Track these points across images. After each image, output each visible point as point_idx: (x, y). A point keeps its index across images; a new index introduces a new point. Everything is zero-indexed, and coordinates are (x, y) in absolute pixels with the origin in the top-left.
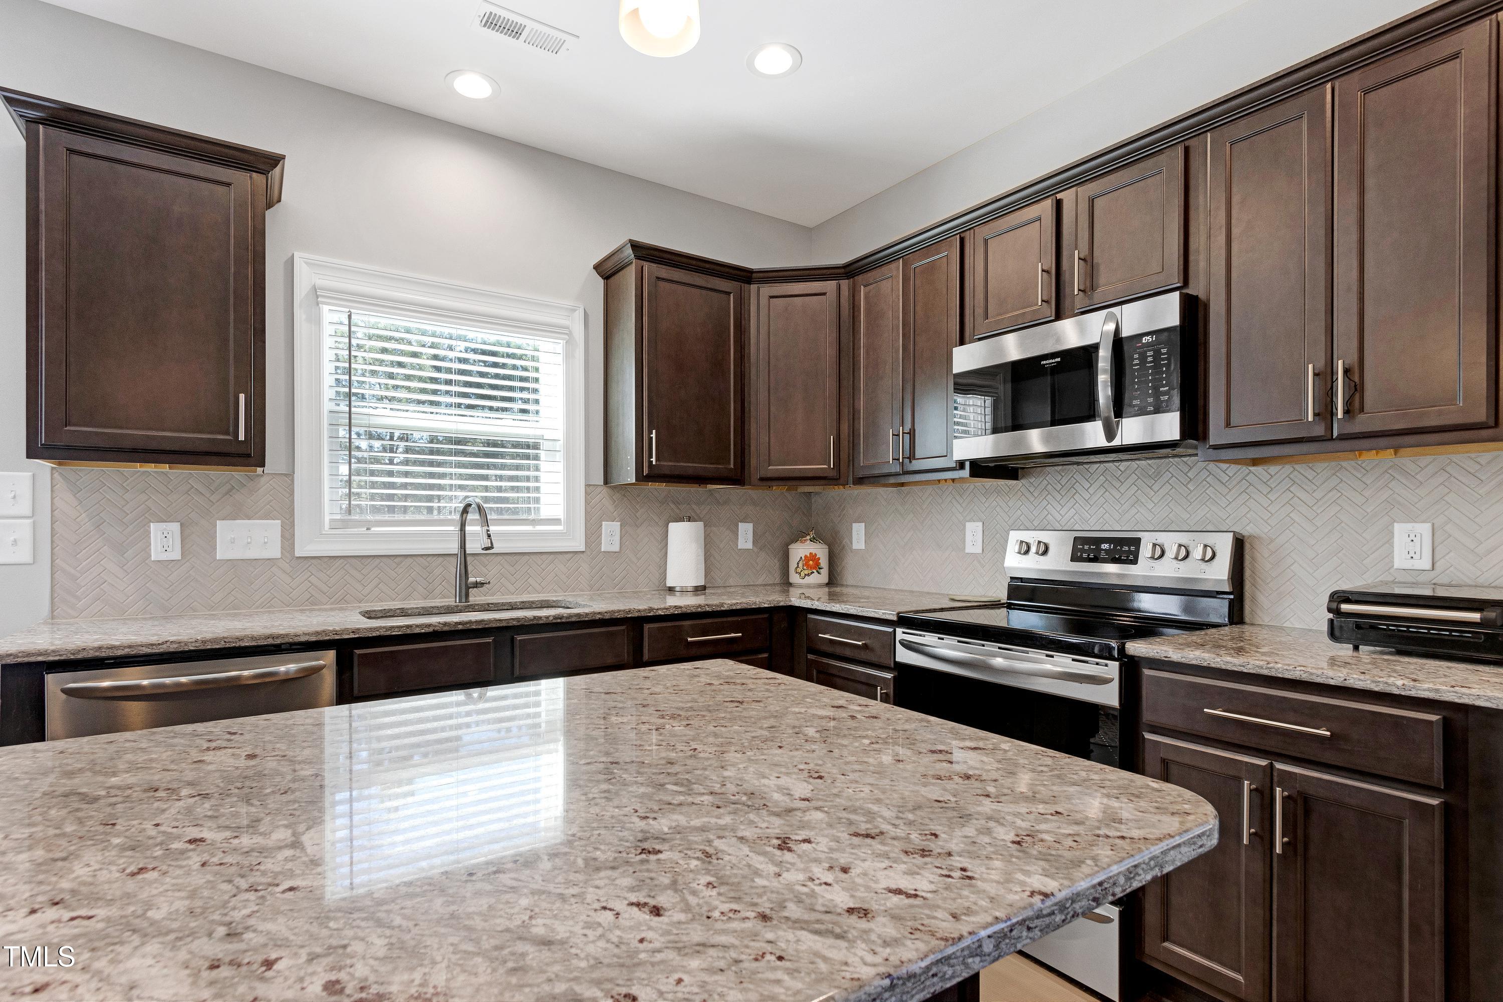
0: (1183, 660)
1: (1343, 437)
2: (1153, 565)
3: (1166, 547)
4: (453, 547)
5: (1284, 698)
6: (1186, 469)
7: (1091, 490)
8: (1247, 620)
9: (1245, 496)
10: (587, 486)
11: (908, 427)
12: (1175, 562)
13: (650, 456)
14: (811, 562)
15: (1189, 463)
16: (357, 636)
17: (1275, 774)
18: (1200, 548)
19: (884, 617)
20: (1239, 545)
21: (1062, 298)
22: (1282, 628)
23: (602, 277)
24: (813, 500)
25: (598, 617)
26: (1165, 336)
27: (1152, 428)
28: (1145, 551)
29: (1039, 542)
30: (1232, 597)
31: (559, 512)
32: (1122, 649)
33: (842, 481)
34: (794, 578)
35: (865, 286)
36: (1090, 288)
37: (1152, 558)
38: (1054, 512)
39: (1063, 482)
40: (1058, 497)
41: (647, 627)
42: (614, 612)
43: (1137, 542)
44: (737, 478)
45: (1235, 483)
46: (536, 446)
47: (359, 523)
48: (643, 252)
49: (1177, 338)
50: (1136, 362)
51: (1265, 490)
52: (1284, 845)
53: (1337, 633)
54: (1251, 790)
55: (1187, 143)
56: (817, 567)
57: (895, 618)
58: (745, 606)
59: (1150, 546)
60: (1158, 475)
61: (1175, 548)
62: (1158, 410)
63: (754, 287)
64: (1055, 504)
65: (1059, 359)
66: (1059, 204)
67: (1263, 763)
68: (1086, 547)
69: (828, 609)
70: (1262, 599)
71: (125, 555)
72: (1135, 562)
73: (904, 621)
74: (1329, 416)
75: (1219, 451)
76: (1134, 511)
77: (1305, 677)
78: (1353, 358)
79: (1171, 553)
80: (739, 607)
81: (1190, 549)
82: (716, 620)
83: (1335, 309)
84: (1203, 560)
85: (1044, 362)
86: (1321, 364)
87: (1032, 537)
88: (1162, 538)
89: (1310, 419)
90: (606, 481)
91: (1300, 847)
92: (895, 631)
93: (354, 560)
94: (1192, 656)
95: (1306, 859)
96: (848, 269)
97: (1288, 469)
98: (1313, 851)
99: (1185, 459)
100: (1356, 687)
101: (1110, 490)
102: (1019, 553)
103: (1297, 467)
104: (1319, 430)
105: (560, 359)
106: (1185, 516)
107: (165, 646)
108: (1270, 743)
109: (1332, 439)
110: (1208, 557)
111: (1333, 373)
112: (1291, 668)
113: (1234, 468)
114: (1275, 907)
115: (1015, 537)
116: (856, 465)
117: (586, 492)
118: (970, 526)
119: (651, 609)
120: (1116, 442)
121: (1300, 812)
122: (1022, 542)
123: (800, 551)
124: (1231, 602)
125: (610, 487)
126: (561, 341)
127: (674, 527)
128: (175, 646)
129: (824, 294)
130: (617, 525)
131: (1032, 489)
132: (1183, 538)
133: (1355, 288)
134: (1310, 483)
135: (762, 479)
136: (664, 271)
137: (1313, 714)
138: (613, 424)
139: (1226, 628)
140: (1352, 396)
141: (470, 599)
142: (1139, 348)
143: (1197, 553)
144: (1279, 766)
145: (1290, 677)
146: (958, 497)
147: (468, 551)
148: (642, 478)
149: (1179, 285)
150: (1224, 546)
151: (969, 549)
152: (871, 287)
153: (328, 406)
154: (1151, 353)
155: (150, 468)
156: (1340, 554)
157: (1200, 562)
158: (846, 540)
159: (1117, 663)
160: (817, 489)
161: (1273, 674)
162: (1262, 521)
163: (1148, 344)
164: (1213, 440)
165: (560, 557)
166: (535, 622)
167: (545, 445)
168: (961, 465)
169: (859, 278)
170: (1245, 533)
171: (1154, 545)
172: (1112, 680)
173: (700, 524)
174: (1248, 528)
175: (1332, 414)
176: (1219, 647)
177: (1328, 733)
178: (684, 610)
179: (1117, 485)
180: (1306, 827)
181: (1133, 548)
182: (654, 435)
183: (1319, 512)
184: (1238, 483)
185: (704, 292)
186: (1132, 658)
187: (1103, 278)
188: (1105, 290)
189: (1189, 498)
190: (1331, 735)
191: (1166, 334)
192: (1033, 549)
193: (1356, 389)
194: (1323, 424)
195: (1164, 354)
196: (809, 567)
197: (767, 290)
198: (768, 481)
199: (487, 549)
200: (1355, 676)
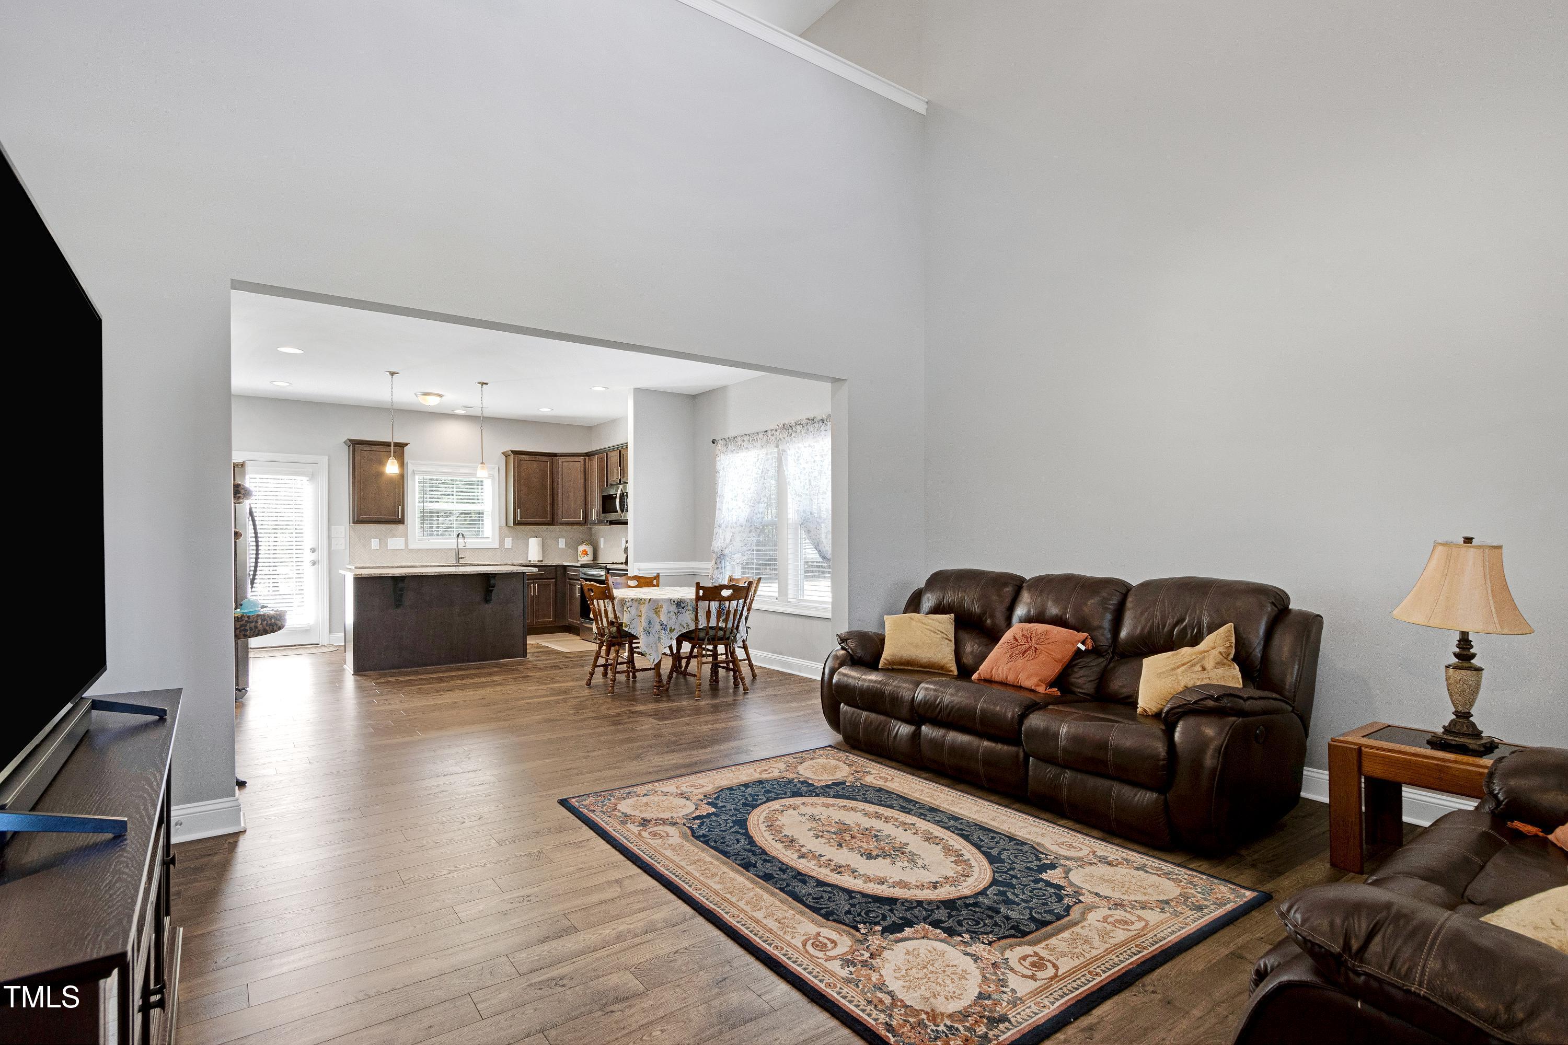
4: (455, 547)
10: (500, 526)
13: (519, 517)
14: (584, 552)
31: (491, 535)
33: (586, 524)
34: (579, 558)
44: (552, 523)
46: (483, 514)
47: (425, 540)
48: (515, 453)
56: (587, 554)
71: (366, 548)
90: (505, 525)
93: (426, 550)
116: (589, 520)
117: (499, 529)
123: (581, 548)
125: (507, 527)
127: (530, 540)
130: (510, 539)
135: (563, 524)
136: (524, 458)
138: (508, 507)
141: (460, 562)
147: (459, 548)
148: (515, 524)
153: (417, 504)
155: (372, 525)
158: (599, 545)
165: (490, 549)
167: (485, 513)
173: (540, 539)
182: (520, 511)
185: (539, 462)
196: (583, 554)
197: (561, 460)
199: (466, 547)
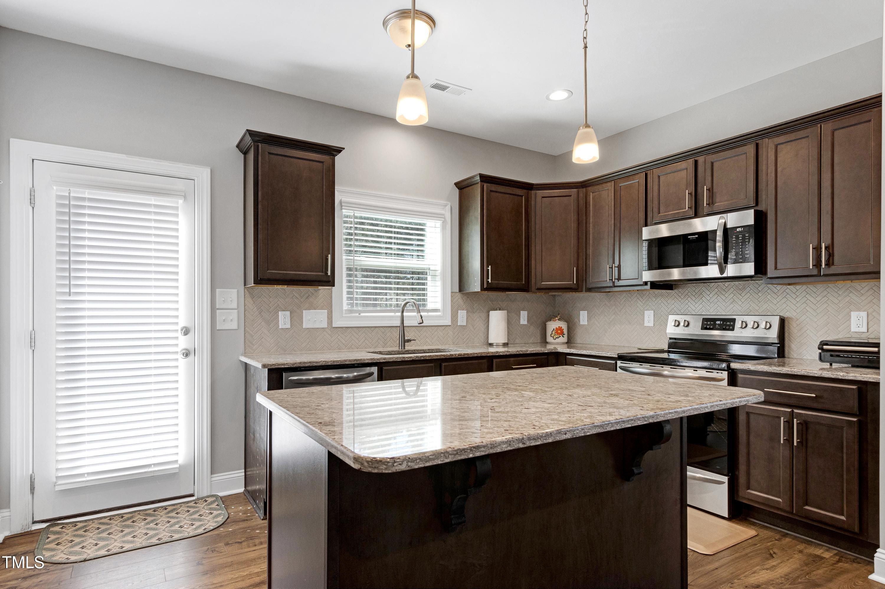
0: (756, 369)
1: (825, 275)
2: (742, 331)
3: (748, 323)
5: (798, 383)
6: (757, 286)
7: (711, 296)
8: (786, 356)
9: (785, 299)
10: (452, 292)
11: (617, 264)
12: (752, 329)
13: (488, 278)
14: (559, 331)
15: (759, 283)
16: (385, 361)
17: (794, 414)
18: (764, 323)
19: (610, 356)
20: (783, 322)
21: (698, 206)
22: (802, 359)
23: (458, 188)
24: (556, 300)
25: (476, 355)
26: (747, 229)
27: (740, 270)
28: (738, 324)
29: (685, 321)
30: (779, 345)
31: (439, 306)
32: (729, 366)
33: (580, 289)
34: (549, 339)
35: (593, 193)
36: (711, 202)
37: (741, 328)
38: (691, 306)
39: (696, 291)
40: (694, 299)
41: (495, 361)
42: (482, 353)
43: (734, 320)
44: (526, 289)
45: (780, 293)
46: (426, 274)
47: (356, 312)
49: (752, 230)
50: (734, 239)
51: (794, 296)
52: (797, 442)
53: (822, 358)
54: (784, 421)
55: (757, 142)
56: (562, 334)
57: (617, 356)
58: (537, 352)
59: (740, 322)
60: (744, 288)
61: (752, 323)
62: (744, 262)
63: (533, 192)
64: (692, 302)
65: (697, 236)
66: (696, 162)
67: (789, 410)
68: (709, 323)
69: (579, 353)
70: (793, 346)
71: (270, 326)
72: (733, 330)
73: (621, 357)
74: (819, 266)
75: (772, 280)
76: (732, 306)
77: (806, 374)
78: (829, 242)
79: (750, 325)
80: (534, 352)
81: (760, 323)
82: (524, 358)
83: (822, 221)
84: (765, 328)
85: (690, 237)
86: (816, 243)
87: (681, 319)
88: (745, 318)
89: (811, 267)
90: (461, 290)
91: (804, 443)
92: (616, 363)
93: (355, 329)
94: (759, 368)
95: (806, 447)
96: (583, 184)
97: (804, 287)
98: (810, 444)
99: (757, 282)
100: (825, 377)
101: (720, 295)
102: (675, 326)
103: (808, 286)
104: (815, 272)
105: (439, 230)
106: (757, 308)
107: (321, 363)
108: (792, 402)
109: (821, 276)
110: (768, 327)
111: (821, 248)
112: (800, 370)
113: (780, 286)
114: (794, 468)
115: (672, 319)
116: (588, 282)
117: (451, 296)
118: (646, 313)
119: (497, 352)
120: (725, 275)
121: (804, 429)
122: (676, 320)
123: (553, 325)
124: (779, 348)
125: (463, 294)
126: (440, 221)
127: (492, 313)
128: (324, 363)
129: (571, 196)
130: (465, 312)
131: (680, 295)
132: (756, 319)
133: (830, 213)
134: (815, 294)
135: (538, 289)
136: (494, 187)
137: (808, 388)
139: (776, 360)
140: (829, 259)
141: (406, 348)
142: (736, 233)
143: (763, 325)
144: (796, 411)
145: (800, 374)
146: (640, 299)
147: (405, 325)
148: (484, 289)
149: (753, 205)
150: (776, 322)
151: (646, 324)
152: (596, 193)
154: (741, 236)
155: (280, 287)
156: (828, 326)
157: (764, 330)
158: (576, 320)
159: (726, 372)
160: (560, 293)
161: (793, 373)
162: (793, 311)
163: (740, 232)
164: (769, 275)
165: (440, 328)
166: (451, 357)
167: (430, 273)
168: (646, 283)
169: (589, 189)
170: (785, 316)
171: (742, 322)
172: (724, 379)
173: (505, 312)
174: (786, 314)
175: (821, 265)
176: (771, 364)
177: (815, 395)
178: (511, 353)
179: (724, 293)
180: (806, 434)
181: (732, 323)
182: (490, 268)
183: (818, 307)
184: (782, 293)
185: (511, 196)
186: (733, 370)
187: (718, 198)
188: (719, 205)
189: (759, 300)
190: (816, 396)
191: (748, 228)
192: (682, 324)
193: (830, 256)
194: (817, 270)
195: (747, 236)
196: (558, 334)
197: (541, 193)
198: (539, 289)
199: (421, 323)
200: (825, 372)
